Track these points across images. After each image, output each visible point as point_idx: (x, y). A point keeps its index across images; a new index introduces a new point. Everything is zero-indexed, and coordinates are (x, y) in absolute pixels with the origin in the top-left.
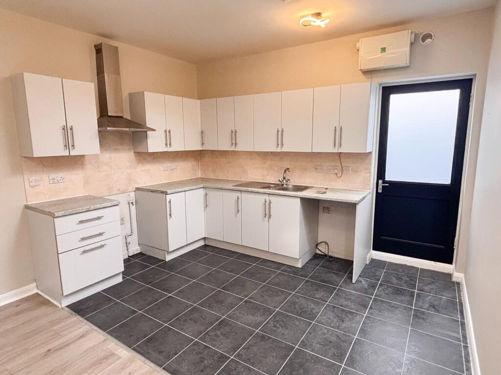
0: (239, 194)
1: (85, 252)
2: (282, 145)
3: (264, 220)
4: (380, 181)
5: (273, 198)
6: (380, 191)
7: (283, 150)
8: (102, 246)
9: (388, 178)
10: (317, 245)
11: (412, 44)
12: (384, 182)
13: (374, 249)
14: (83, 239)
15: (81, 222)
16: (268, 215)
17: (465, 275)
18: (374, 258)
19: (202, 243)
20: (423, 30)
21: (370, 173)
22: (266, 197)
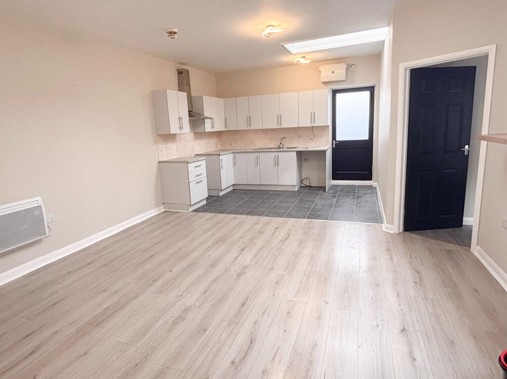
0: (258, 154)
1: (197, 183)
2: (281, 124)
3: (274, 167)
4: (334, 141)
5: (279, 154)
6: (334, 147)
7: (282, 127)
8: (201, 181)
9: (338, 139)
10: (302, 181)
11: (346, 69)
12: (336, 141)
13: (333, 179)
14: (196, 176)
15: (196, 167)
16: (277, 163)
17: (378, 184)
18: (333, 184)
19: (231, 188)
20: (351, 62)
21: (329, 136)
22: (276, 153)
